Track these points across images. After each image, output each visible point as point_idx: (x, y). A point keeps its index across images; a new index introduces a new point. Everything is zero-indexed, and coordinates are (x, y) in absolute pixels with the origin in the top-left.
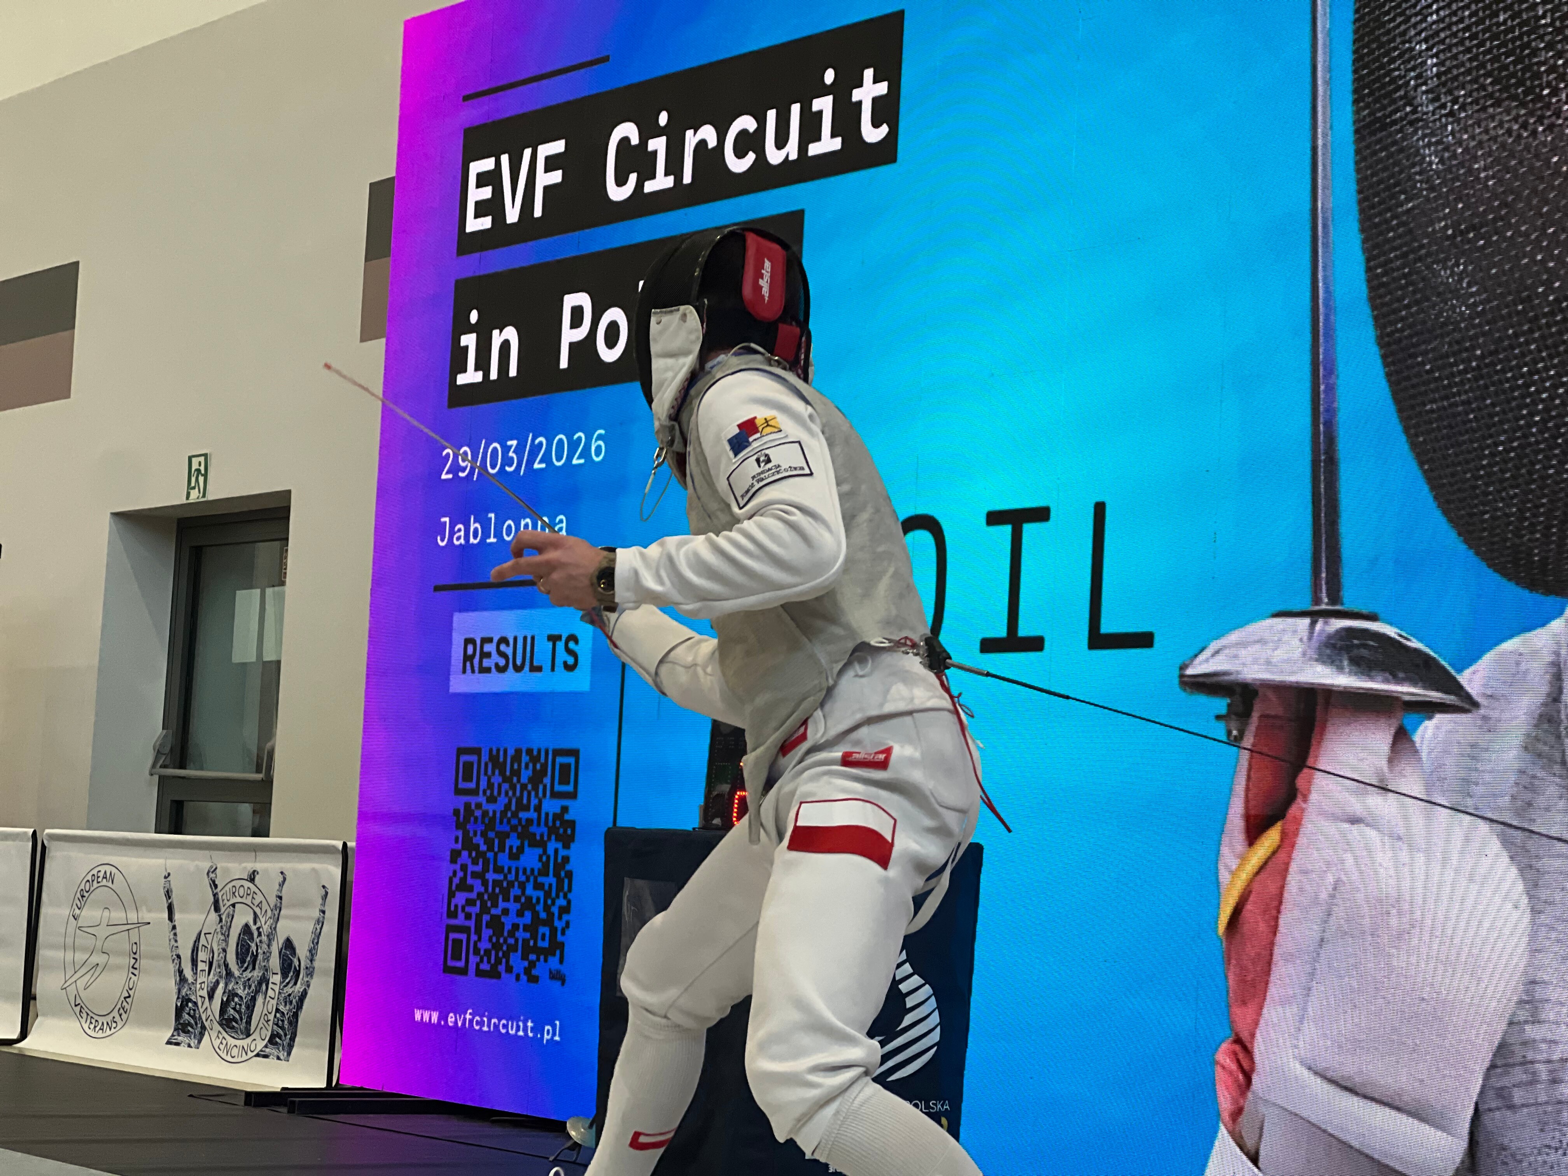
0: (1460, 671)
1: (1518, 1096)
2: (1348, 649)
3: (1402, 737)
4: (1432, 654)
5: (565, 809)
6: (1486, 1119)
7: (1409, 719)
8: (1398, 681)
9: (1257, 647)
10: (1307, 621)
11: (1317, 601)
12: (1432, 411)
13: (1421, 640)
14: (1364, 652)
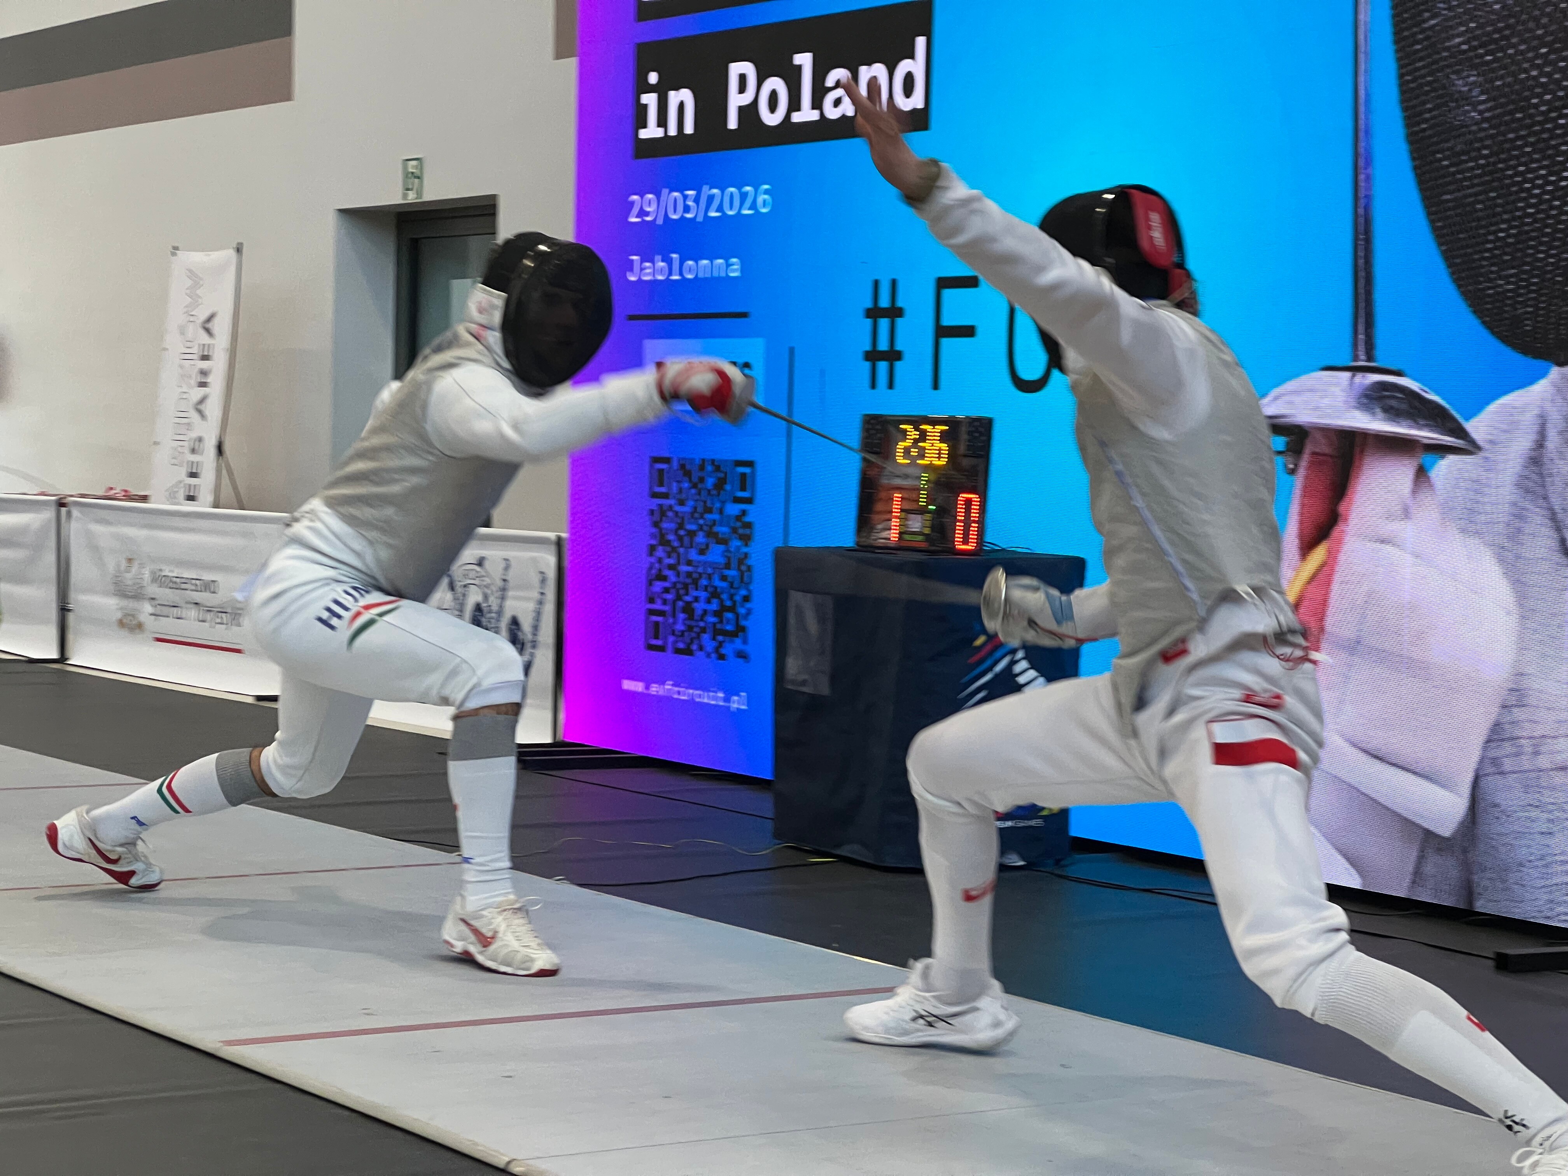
0: (1467, 419)
1: (1508, 764)
2: (1380, 398)
3: (1421, 473)
4: (1447, 406)
5: (744, 513)
6: (1483, 783)
7: (1427, 458)
8: (1420, 427)
9: (1309, 394)
10: (1347, 375)
11: (1356, 358)
12: (1448, 201)
13: (1438, 393)
14: (1393, 403)
